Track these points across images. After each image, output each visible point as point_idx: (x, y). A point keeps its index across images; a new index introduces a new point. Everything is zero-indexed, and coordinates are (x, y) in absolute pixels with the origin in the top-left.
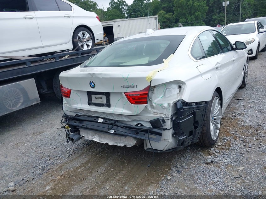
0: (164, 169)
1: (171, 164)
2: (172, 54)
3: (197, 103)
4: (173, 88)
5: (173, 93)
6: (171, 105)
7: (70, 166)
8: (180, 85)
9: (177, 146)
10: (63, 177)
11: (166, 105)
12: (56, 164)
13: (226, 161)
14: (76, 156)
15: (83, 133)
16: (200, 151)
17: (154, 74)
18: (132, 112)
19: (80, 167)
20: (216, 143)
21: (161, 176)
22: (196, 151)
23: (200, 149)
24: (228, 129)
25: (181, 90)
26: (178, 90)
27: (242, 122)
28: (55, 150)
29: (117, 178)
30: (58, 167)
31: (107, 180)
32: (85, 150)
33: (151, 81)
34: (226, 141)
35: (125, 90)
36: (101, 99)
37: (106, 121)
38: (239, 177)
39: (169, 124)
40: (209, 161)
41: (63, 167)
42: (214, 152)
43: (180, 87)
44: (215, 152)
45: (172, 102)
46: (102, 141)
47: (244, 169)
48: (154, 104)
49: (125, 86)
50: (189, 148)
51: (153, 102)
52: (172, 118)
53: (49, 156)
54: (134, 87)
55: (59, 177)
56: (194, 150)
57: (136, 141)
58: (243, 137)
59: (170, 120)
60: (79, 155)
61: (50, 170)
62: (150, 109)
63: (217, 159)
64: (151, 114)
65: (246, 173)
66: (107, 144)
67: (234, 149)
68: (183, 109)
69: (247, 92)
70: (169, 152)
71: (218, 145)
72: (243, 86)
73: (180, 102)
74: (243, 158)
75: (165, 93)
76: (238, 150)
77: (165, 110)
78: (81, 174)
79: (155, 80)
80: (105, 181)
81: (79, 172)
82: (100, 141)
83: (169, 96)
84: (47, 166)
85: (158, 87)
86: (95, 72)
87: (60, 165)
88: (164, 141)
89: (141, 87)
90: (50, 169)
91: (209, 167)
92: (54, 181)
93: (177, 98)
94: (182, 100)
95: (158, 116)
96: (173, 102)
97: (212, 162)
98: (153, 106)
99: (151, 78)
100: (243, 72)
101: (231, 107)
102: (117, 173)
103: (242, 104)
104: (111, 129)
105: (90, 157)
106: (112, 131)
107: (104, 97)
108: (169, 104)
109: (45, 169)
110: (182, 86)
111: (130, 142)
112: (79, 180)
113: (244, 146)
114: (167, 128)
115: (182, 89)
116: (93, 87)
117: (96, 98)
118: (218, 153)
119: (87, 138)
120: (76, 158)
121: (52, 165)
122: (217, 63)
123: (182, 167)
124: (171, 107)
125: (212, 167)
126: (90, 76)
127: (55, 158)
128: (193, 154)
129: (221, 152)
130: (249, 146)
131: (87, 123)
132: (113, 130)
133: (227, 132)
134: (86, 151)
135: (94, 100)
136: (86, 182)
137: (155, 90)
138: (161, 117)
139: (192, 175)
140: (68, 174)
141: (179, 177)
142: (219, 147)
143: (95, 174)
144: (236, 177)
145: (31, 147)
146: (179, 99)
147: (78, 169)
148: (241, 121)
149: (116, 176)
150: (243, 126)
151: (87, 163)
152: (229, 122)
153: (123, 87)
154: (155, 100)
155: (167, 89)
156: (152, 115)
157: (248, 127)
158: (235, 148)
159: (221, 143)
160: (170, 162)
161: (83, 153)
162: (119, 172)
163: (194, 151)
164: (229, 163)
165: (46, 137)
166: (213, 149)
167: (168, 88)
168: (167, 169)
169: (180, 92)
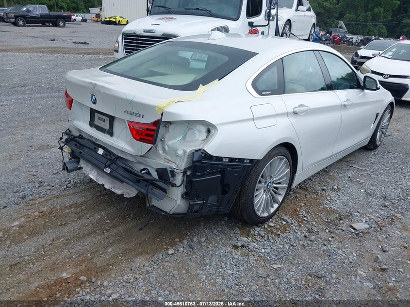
0: (173, 239)
1: (189, 234)
2: (218, 79)
3: (232, 160)
4: (200, 131)
5: (197, 138)
6: (187, 154)
7: (58, 203)
8: (210, 129)
9: (188, 211)
10: (43, 215)
11: (180, 152)
12: (42, 196)
13: (263, 251)
14: (74, 192)
15: (82, 164)
16: (237, 227)
17: (169, 104)
18: (134, 150)
19: (71, 207)
20: (267, 222)
21: (165, 246)
22: (232, 226)
23: (240, 223)
24: (301, 207)
25: (209, 136)
26: (205, 135)
27: (328, 202)
28: (53, 176)
29: (106, 234)
30: (43, 200)
31: (92, 233)
32: (90, 186)
33: (162, 114)
34: (284, 223)
35: (128, 118)
36: (104, 121)
37: (106, 155)
38: (264, 278)
39: (179, 179)
40: (239, 244)
41: (49, 201)
42: (256, 233)
43: (209, 131)
44: (259, 234)
45: (189, 150)
46: (98, 180)
47: (280, 268)
48: (166, 147)
49: (129, 112)
50: (226, 219)
51: (166, 143)
52: (185, 172)
53: (40, 182)
54: (140, 116)
55: (37, 213)
56: (231, 223)
57: (137, 192)
58: (314, 223)
59: (182, 174)
60: (79, 190)
61: (31, 202)
62: (161, 152)
63: (253, 245)
64: (162, 160)
65: (279, 274)
66: (103, 185)
67: (287, 237)
68: (203, 163)
69: (372, 158)
70: (178, 218)
71: (268, 225)
72: (372, 147)
73: (199, 153)
74: (290, 253)
75: (186, 134)
76: (293, 240)
77: (179, 158)
78: (66, 217)
79: (169, 113)
80: (89, 234)
81: (65, 213)
82: (96, 179)
83: (190, 140)
84: (31, 195)
85: (176, 124)
86: (98, 83)
87: (47, 198)
88: (172, 201)
89: (149, 120)
90: (32, 200)
91: (234, 252)
92: (29, 216)
93: (200, 145)
94: (204, 150)
95: (168, 164)
96: (191, 151)
97: (243, 246)
98: (165, 149)
99: (163, 110)
100: (373, 125)
101: (330, 175)
102: (112, 227)
103: (350, 174)
104: (109, 166)
105: (91, 197)
106: (108, 170)
107: (108, 120)
108: (185, 152)
109: (27, 198)
110: (211, 131)
111: (129, 192)
112: (59, 223)
113: (305, 236)
114: (175, 184)
115: (211, 134)
116: (94, 103)
117: (99, 119)
118: (262, 236)
119: (85, 170)
120: (73, 194)
121: (37, 196)
122: (301, 106)
123: (200, 242)
124: (186, 157)
125: (237, 254)
126: (92, 87)
127: (47, 188)
128: (226, 229)
129: (266, 236)
130: (311, 239)
131: (87, 150)
132: (110, 168)
133: (296, 211)
134: (91, 188)
135: (97, 122)
136: (66, 229)
137: (171, 127)
138: (170, 167)
139: (204, 256)
140: (50, 213)
141: (186, 254)
142: (268, 229)
143: (84, 221)
144: (262, 275)
145: (27, 163)
146: (200, 147)
147: (66, 210)
148: (328, 200)
149: (107, 231)
150: (324, 208)
151: (82, 204)
152: (309, 197)
153: (126, 112)
154: (169, 141)
155: (189, 129)
156: (162, 162)
157: (332, 211)
158: (289, 235)
159: (275, 225)
160: (189, 231)
161: (85, 190)
162: (114, 227)
163: (230, 225)
164: (266, 254)
165: (53, 155)
166: (258, 229)
167: (192, 129)
168: (178, 240)
169: (207, 138)
